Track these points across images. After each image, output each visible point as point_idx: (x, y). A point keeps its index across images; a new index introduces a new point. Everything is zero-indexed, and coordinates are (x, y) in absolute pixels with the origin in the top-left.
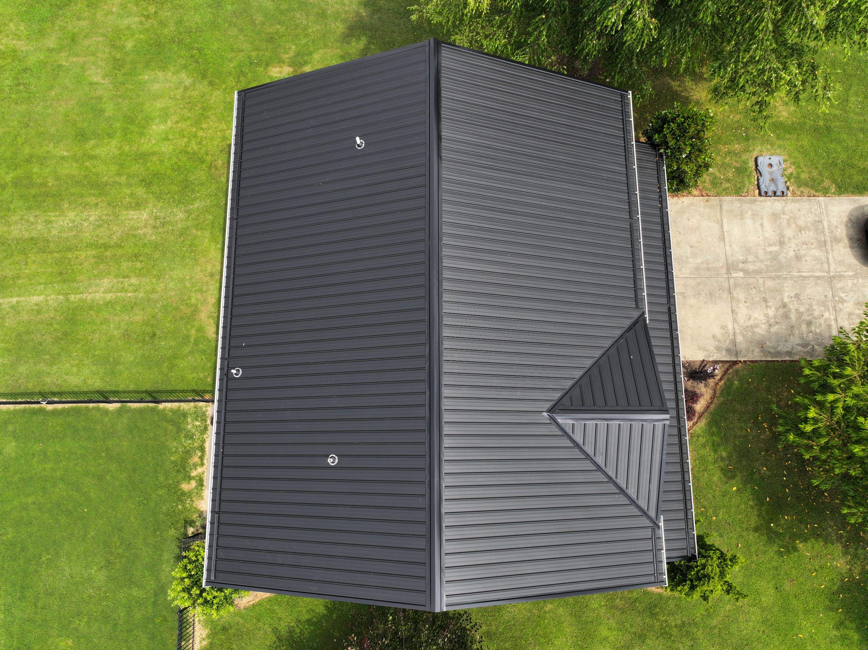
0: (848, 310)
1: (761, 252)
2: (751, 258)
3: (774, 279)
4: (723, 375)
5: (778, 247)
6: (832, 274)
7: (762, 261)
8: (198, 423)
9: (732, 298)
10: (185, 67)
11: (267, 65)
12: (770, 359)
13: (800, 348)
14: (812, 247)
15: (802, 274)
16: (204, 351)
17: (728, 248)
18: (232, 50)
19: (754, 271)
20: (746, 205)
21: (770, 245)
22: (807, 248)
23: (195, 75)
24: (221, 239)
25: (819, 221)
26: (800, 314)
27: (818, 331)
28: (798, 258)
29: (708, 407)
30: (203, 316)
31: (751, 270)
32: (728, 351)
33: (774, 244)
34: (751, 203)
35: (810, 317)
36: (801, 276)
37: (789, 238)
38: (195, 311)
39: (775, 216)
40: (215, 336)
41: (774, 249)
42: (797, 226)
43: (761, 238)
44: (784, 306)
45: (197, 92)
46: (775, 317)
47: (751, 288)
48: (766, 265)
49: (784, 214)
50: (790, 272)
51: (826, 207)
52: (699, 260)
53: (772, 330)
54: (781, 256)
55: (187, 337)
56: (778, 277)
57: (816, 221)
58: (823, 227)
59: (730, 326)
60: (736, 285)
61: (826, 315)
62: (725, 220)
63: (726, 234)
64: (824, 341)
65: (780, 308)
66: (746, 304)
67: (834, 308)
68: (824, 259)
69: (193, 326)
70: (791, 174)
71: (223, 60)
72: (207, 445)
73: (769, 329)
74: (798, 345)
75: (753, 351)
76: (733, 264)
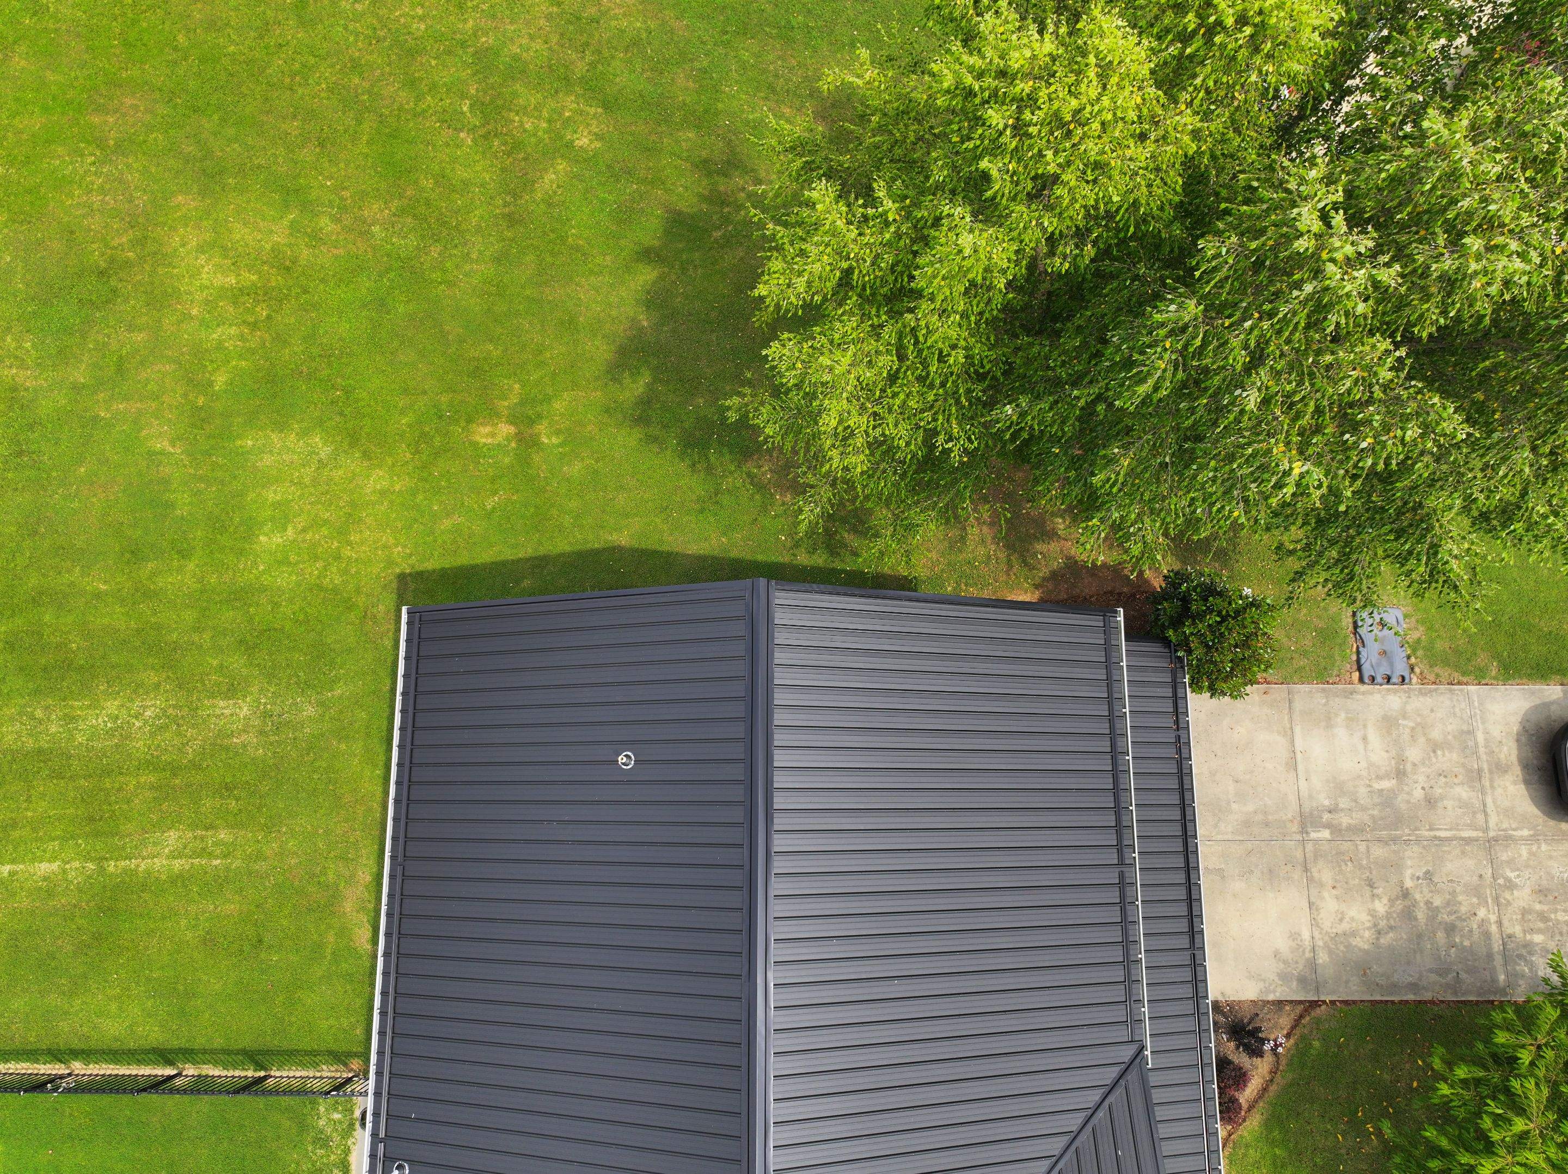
0: (1522, 904)
1: (1363, 791)
2: (1344, 803)
3: (1386, 843)
4: (1293, 1028)
5: (1394, 782)
6: (1492, 834)
7: (1364, 809)
8: (337, 1116)
9: (1310, 880)
10: (320, 423)
11: (469, 421)
12: (1378, 998)
13: (1433, 977)
14: (1456, 781)
15: (1438, 833)
16: (351, 975)
17: (1303, 784)
18: (406, 391)
19: (1350, 828)
20: (1337, 699)
21: (1379, 778)
22: (1446, 783)
23: (339, 439)
24: (382, 758)
25: (1469, 732)
26: (1433, 911)
27: (1466, 943)
28: (1430, 802)
29: (1265, 1090)
30: (348, 906)
31: (1344, 825)
32: (1302, 980)
33: (1387, 776)
34: (1346, 697)
35: (1453, 917)
36: (1435, 837)
37: (1415, 765)
38: (333, 896)
39: (1389, 723)
40: (369, 947)
41: (1386, 784)
42: (1429, 740)
43: (1364, 764)
44: (1406, 894)
45: (341, 472)
46: (1388, 916)
47: (1344, 861)
48: (1373, 816)
49: (1404, 717)
50: (1417, 829)
51: (1481, 704)
52: (1250, 808)
53: (1382, 941)
54: (1399, 799)
55: (320, 946)
56: (1394, 840)
57: (1463, 732)
58: (1476, 744)
59: (1306, 935)
60: (1317, 855)
61: (1482, 913)
62: (1297, 730)
63: (1299, 756)
64: (1477, 964)
65: (1397, 898)
66: (1334, 892)
67: (1497, 899)
68: (1477, 804)
69: (329, 927)
70: (1418, 641)
71: (388, 411)
72: (353, 1159)
73: (1378, 939)
74: (1431, 971)
75: (1347, 982)
76: (1311, 814)
